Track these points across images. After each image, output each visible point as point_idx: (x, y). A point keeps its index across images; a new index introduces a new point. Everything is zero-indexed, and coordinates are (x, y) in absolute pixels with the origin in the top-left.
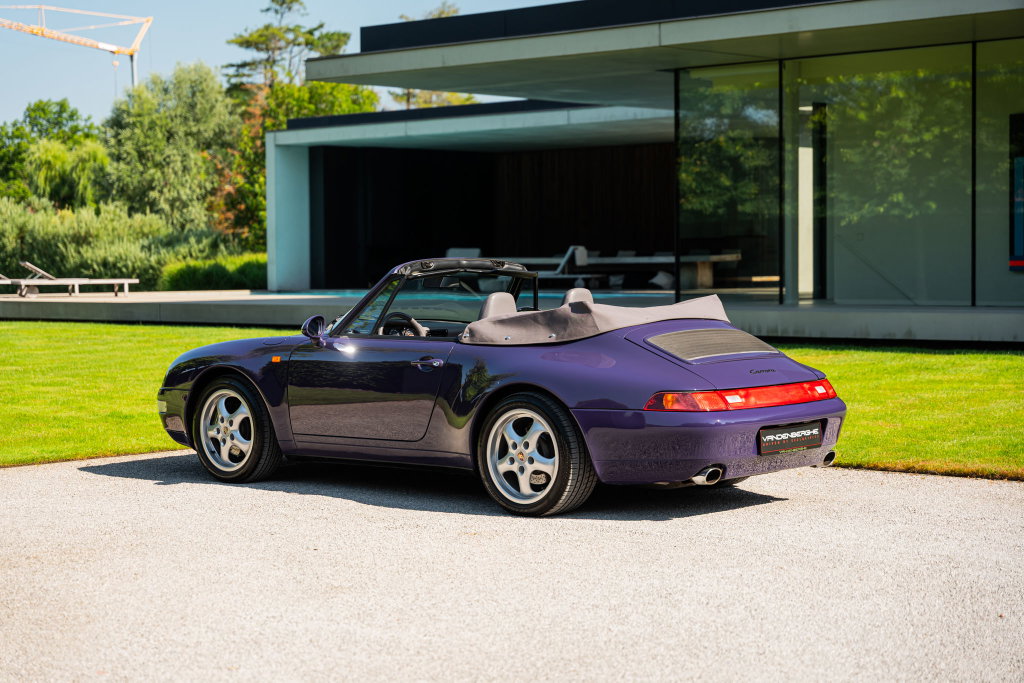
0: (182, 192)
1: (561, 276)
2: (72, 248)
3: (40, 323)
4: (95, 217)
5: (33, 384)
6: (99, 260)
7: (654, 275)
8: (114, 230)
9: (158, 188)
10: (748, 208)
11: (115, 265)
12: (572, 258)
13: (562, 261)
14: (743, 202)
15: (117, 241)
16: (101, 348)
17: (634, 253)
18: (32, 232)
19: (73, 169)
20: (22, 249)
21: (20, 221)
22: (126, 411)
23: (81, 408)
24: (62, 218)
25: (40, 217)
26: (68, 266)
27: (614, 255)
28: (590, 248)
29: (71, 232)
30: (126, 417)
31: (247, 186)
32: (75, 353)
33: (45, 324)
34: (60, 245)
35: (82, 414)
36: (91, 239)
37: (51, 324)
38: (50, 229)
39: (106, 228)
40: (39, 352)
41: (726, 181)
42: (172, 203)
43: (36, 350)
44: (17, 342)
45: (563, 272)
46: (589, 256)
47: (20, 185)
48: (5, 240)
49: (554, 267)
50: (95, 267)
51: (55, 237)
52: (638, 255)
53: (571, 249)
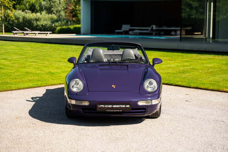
0: (59, 8)
1: (149, 32)
2: (35, 22)
3: (29, 43)
4: (40, 15)
5: (29, 62)
6: (41, 25)
7: (171, 32)
8: (45, 18)
9: (54, 8)
10: (194, 17)
11: (45, 26)
12: (152, 28)
13: (150, 28)
14: (192, 15)
15: (45, 20)
16: (44, 51)
17: (166, 26)
18: (26, 18)
19: (35, 3)
20: (24, 22)
21: (23, 15)
22: (52, 71)
23: (41, 70)
24: (33, 15)
25: (28, 15)
26: (34, 26)
27: (161, 27)
28: (156, 25)
29: (35, 18)
30: (53, 73)
31: (75, 8)
32: (38, 52)
33: (30, 43)
34: (32, 21)
35: (42, 72)
36: (39, 20)
37: (32, 43)
38: (30, 17)
39: (43, 17)
40: (29, 52)
41: (188, 10)
42: (57, 11)
43: (29, 51)
44: (24, 49)
45: (150, 31)
46: (156, 27)
47: (23, 6)
48: (20, 20)
49: (148, 30)
50: (40, 26)
51: (31, 19)
52: (167, 27)
53: (152, 26)
